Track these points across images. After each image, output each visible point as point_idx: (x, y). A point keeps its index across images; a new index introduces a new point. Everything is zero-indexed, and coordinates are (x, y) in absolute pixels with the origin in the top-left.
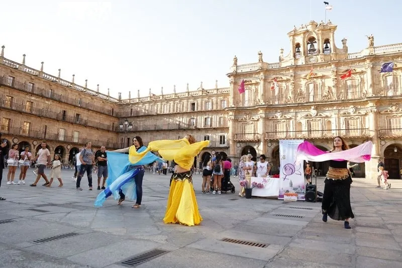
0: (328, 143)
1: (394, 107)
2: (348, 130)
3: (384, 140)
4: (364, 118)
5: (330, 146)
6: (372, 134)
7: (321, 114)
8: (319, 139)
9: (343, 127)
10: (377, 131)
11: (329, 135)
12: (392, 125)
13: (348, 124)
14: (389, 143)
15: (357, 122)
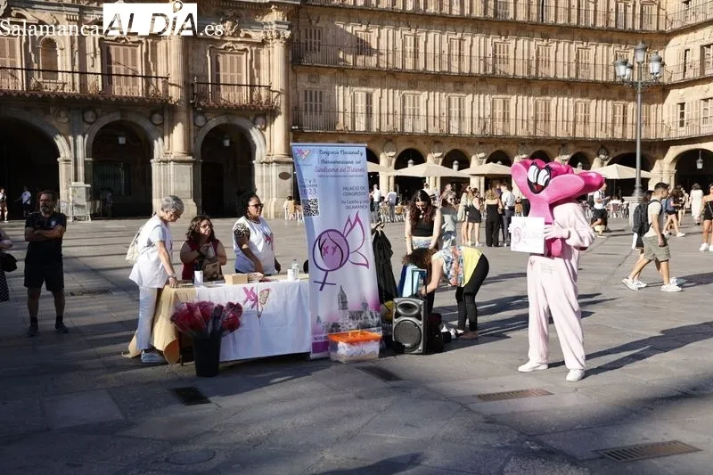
0: (47, 112)
1: (228, 24)
2: (107, 74)
3: (202, 113)
4: (154, 46)
5: (54, 122)
6: (175, 94)
7: (23, 12)
8: (20, 96)
9: (95, 65)
10: (188, 86)
11: (50, 87)
12: (222, 74)
13: (109, 56)
14: (213, 123)
15: (134, 53)
